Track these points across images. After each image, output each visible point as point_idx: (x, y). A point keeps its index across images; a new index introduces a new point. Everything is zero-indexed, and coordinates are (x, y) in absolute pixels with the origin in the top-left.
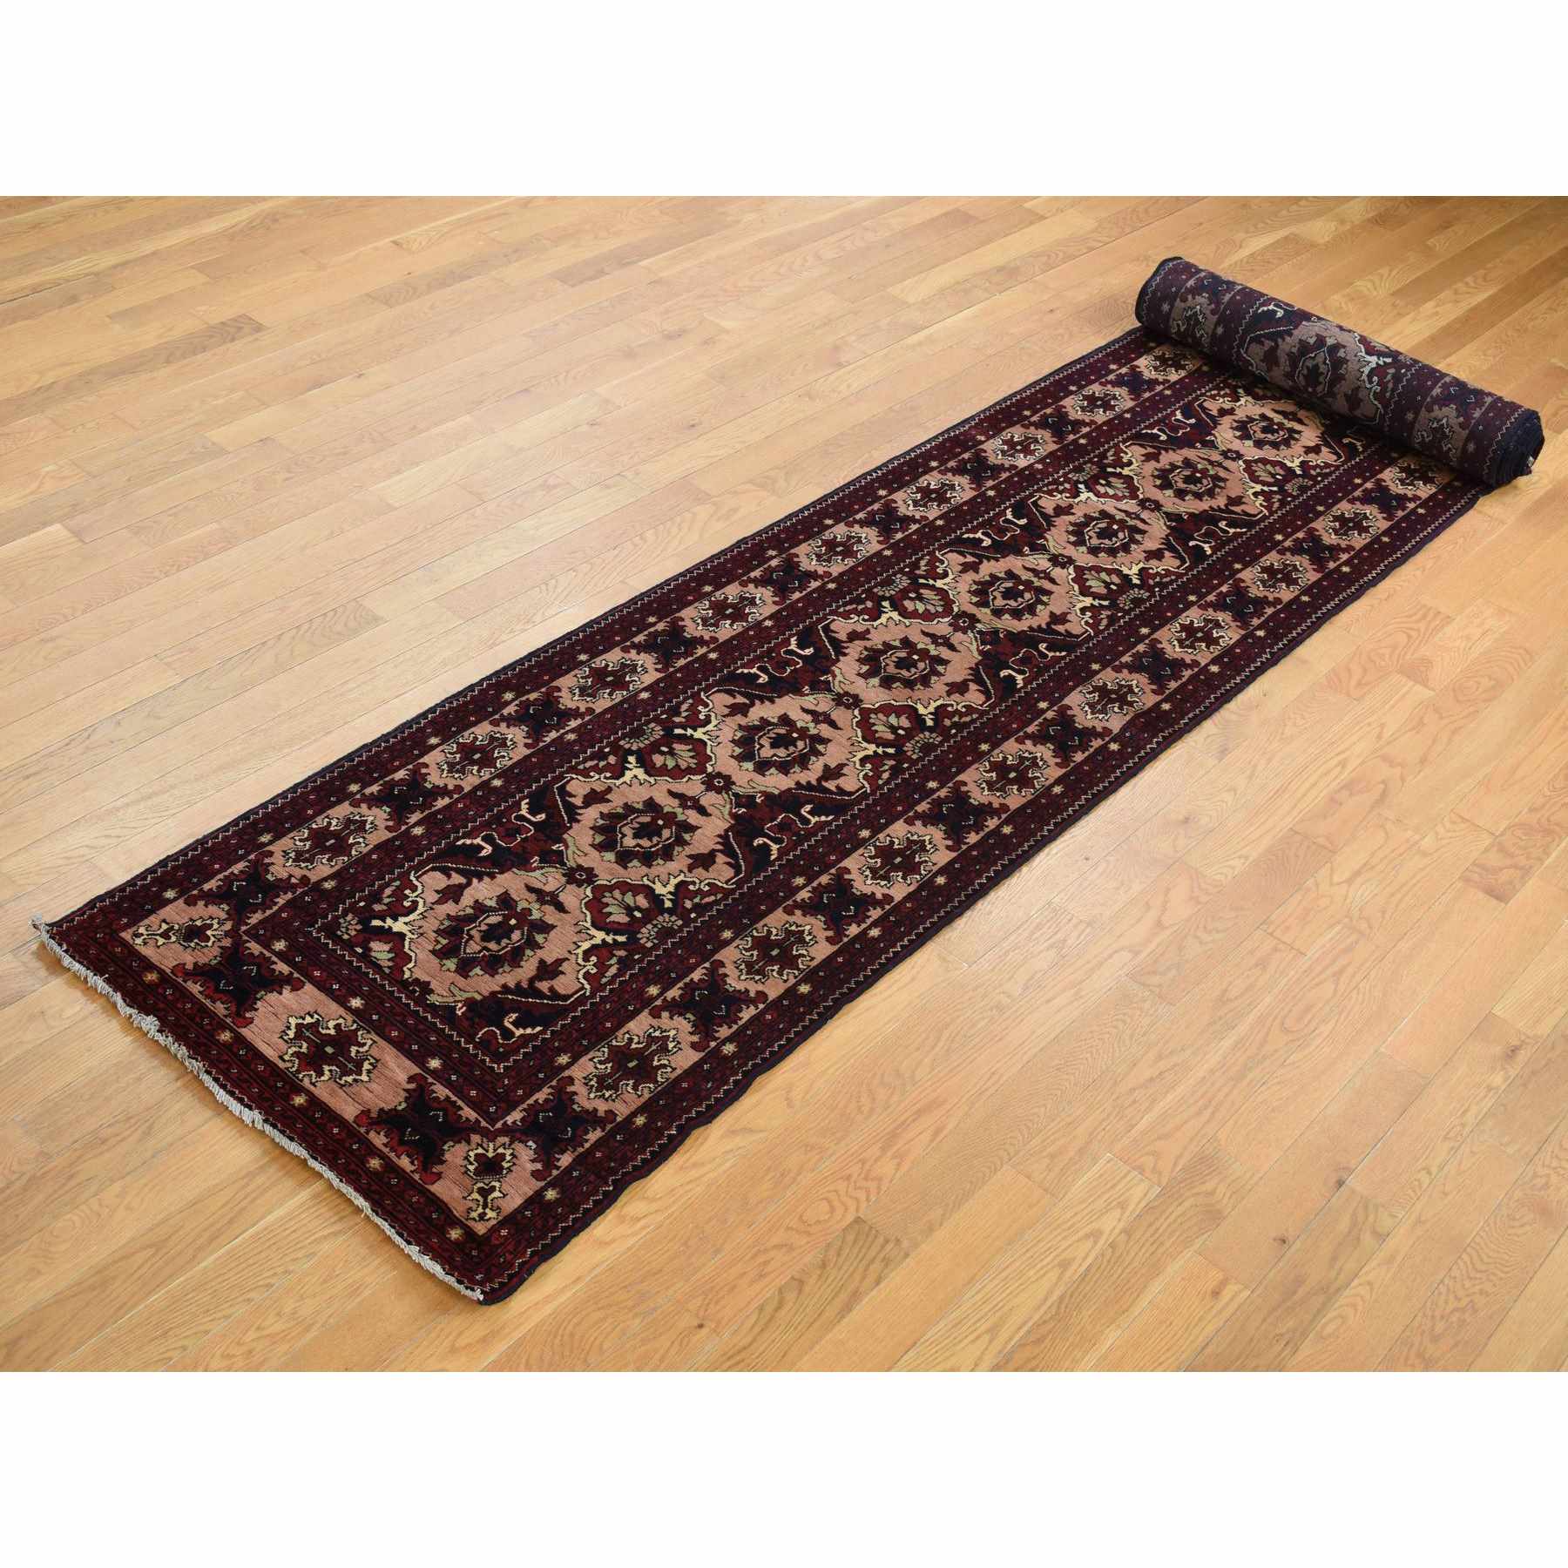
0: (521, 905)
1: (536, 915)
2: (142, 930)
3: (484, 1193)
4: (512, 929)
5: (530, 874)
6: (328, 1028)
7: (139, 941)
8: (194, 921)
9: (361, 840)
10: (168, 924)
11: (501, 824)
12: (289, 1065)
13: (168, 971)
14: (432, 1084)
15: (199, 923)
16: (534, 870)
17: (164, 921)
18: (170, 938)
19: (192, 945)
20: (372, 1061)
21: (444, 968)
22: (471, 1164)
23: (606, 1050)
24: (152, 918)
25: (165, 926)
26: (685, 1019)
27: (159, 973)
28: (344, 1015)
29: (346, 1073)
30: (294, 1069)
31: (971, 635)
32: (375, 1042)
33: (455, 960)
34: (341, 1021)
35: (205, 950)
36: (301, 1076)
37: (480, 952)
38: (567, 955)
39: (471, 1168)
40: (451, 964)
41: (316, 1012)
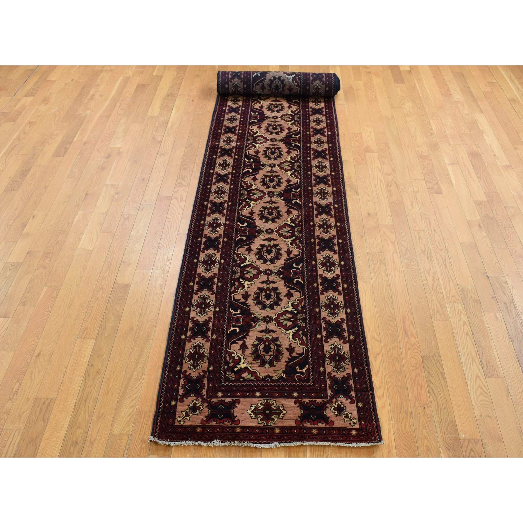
0: (264, 338)
1: (270, 338)
2: (179, 419)
3: (347, 416)
4: (269, 345)
5: (255, 328)
6: (260, 407)
7: (182, 423)
8: (190, 405)
9: (204, 350)
10: (184, 412)
11: (232, 320)
12: (263, 424)
13: (201, 424)
14: (302, 400)
15: (191, 405)
16: (255, 326)
17: (182, 412)
18: (189, 415)
19: (198, 412)
20: (281, 406)
21: (267, 368)
22: (335, 412)
23: (327, 359)
24: (177, 413)
25: (184, 413)
26: (334, 338)
27: (199, 427)
28: (259, 400)
29: (279, 414)
30: (266, 424)
31: (275, 197)
32: (275, 401)
33: (267, 364)
34: (260, 402)
35: (203, 411)
36: (269, 424)
37: (270, 357)
38: (290, 343)
39: (336, 413)
40: (267, 366)
41: (252, 405)
